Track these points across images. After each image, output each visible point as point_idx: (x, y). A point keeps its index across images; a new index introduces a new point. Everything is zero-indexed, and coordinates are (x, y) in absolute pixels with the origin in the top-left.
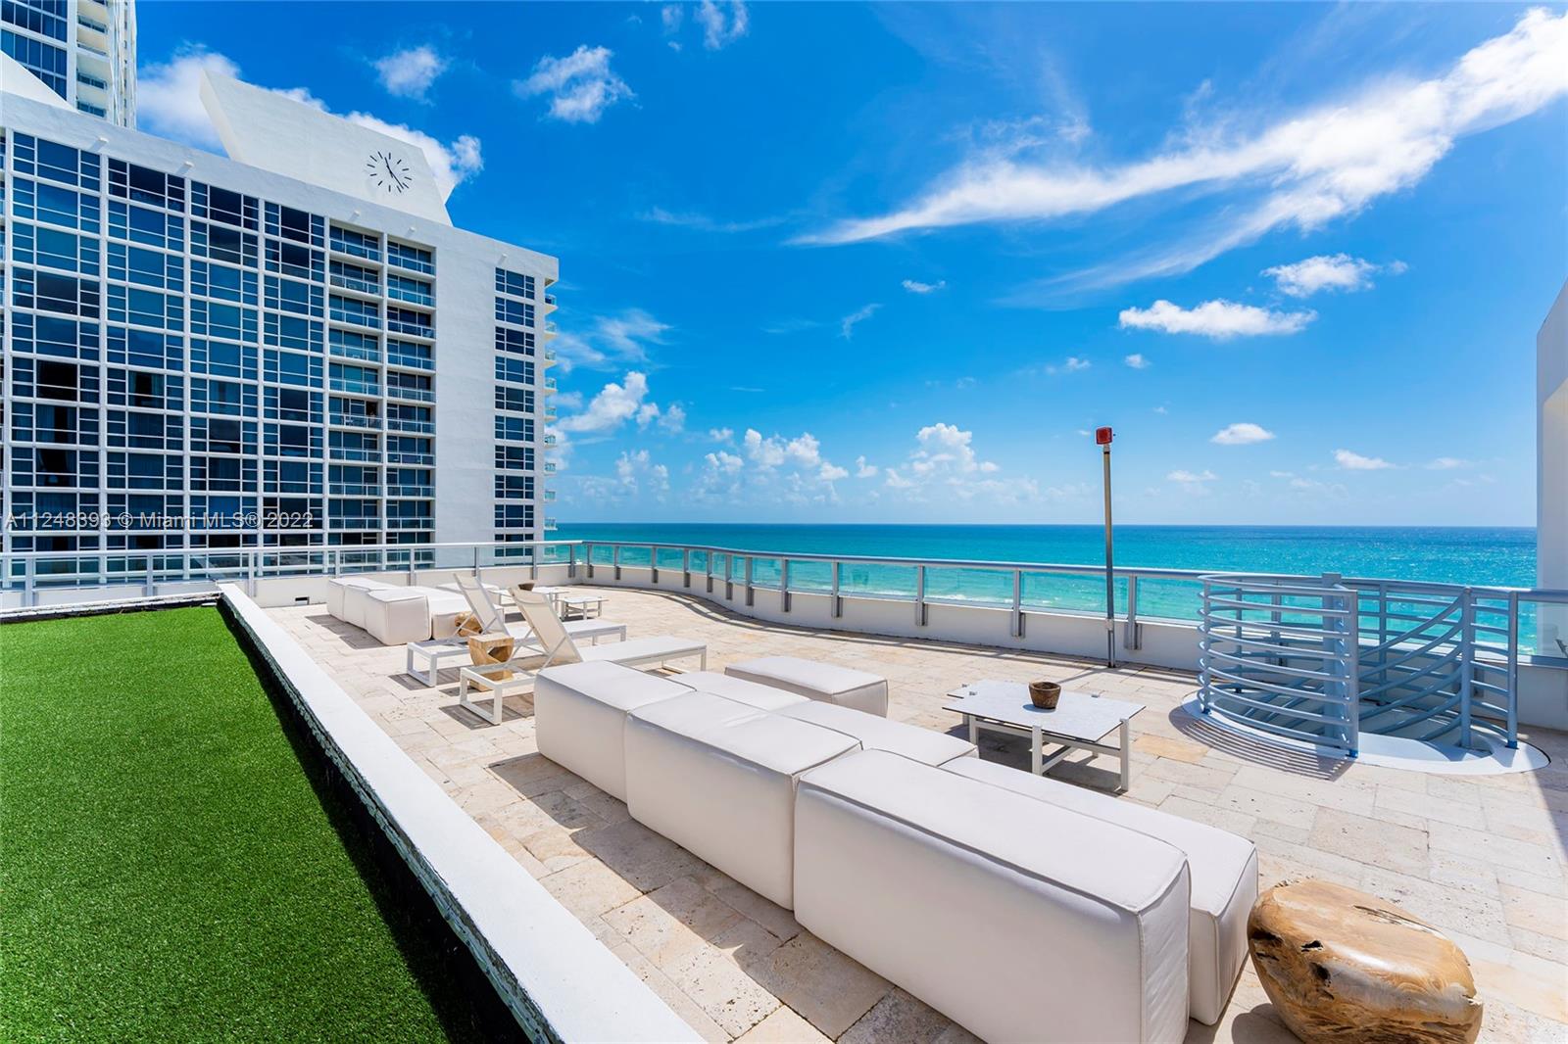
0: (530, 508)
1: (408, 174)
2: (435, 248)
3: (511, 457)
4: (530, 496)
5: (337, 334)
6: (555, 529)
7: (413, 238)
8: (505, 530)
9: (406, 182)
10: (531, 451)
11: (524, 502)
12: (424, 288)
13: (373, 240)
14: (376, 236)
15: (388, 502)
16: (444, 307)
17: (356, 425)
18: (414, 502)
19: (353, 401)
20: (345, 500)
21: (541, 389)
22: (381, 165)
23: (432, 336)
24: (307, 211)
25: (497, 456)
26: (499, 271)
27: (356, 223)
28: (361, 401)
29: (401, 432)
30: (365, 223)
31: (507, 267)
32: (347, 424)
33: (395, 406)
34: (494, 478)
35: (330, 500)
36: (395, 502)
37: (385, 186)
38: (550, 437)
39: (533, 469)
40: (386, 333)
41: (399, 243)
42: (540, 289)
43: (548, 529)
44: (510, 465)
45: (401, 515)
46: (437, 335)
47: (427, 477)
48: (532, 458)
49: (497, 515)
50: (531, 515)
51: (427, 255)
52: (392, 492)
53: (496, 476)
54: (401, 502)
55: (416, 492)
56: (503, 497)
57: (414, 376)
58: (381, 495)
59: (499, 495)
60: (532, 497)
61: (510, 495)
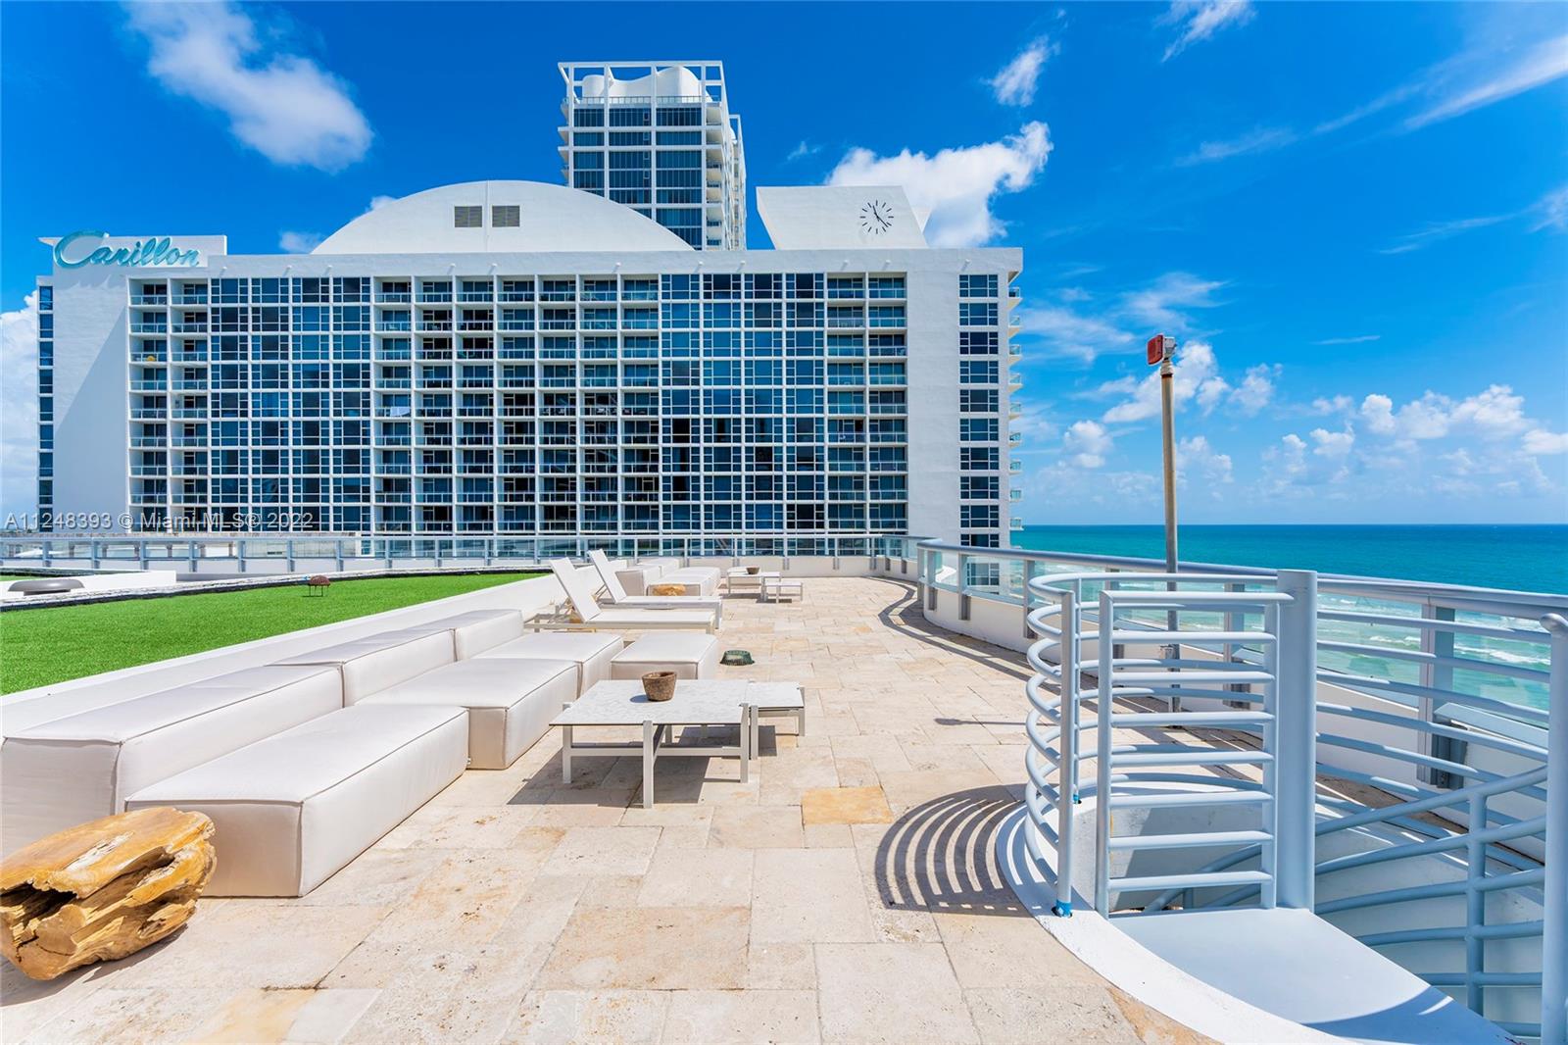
0: (996, 508)
1: (890, 213)
2: (906, 273)
3: (976, 458)
4: (995, 495)
5: (834, 367)
6: (1021, 529)
7: (889, 270)
8: (971, 531)
9: (890, 221)
10: (996, 450)
11: (989, 502)
12: (900, 312)
13: (858, 281)
14: (859, 277)
15: (871, 505)
16: (915, 326)
17: (847, 441)
18: (891, 505)
19: (846, 421)
20: (841, 505)
21: (1007, 385)
22: (870, 215)
23: (904, 354)
24: (810, 272)
25: (963, 458)
26: (962, 277)
27: (846, 270)
28: (851, 421)
29: (880, 444)
30: (852, 268)
31: (971, 271)
32: (841, 441)
33: (876, 421)
34: (959, 480)
35: (830, 505)
36: (876, 505)
37: (873, 230)
38: (1016, 434)
39: (997, 468)
40: (868, 358)
41: (878, 277)
42: (1003, 286)
43: (1013, 529)
44: (975, 466)
45: (882, 517)
46: (909, 352)
47: (902, 482)
48: (996, 458)
49: (963, 516)
50: (997, 515)
51: (900, 281)
52: (875, 496)
53: (962, 478)
54: (882, 505)
55: (892, 496)
56: (968, 498)
57: (891, 392)
58: (865, 499)
59: (965, 495)
60: (997, 497)
61: (975, 495)
